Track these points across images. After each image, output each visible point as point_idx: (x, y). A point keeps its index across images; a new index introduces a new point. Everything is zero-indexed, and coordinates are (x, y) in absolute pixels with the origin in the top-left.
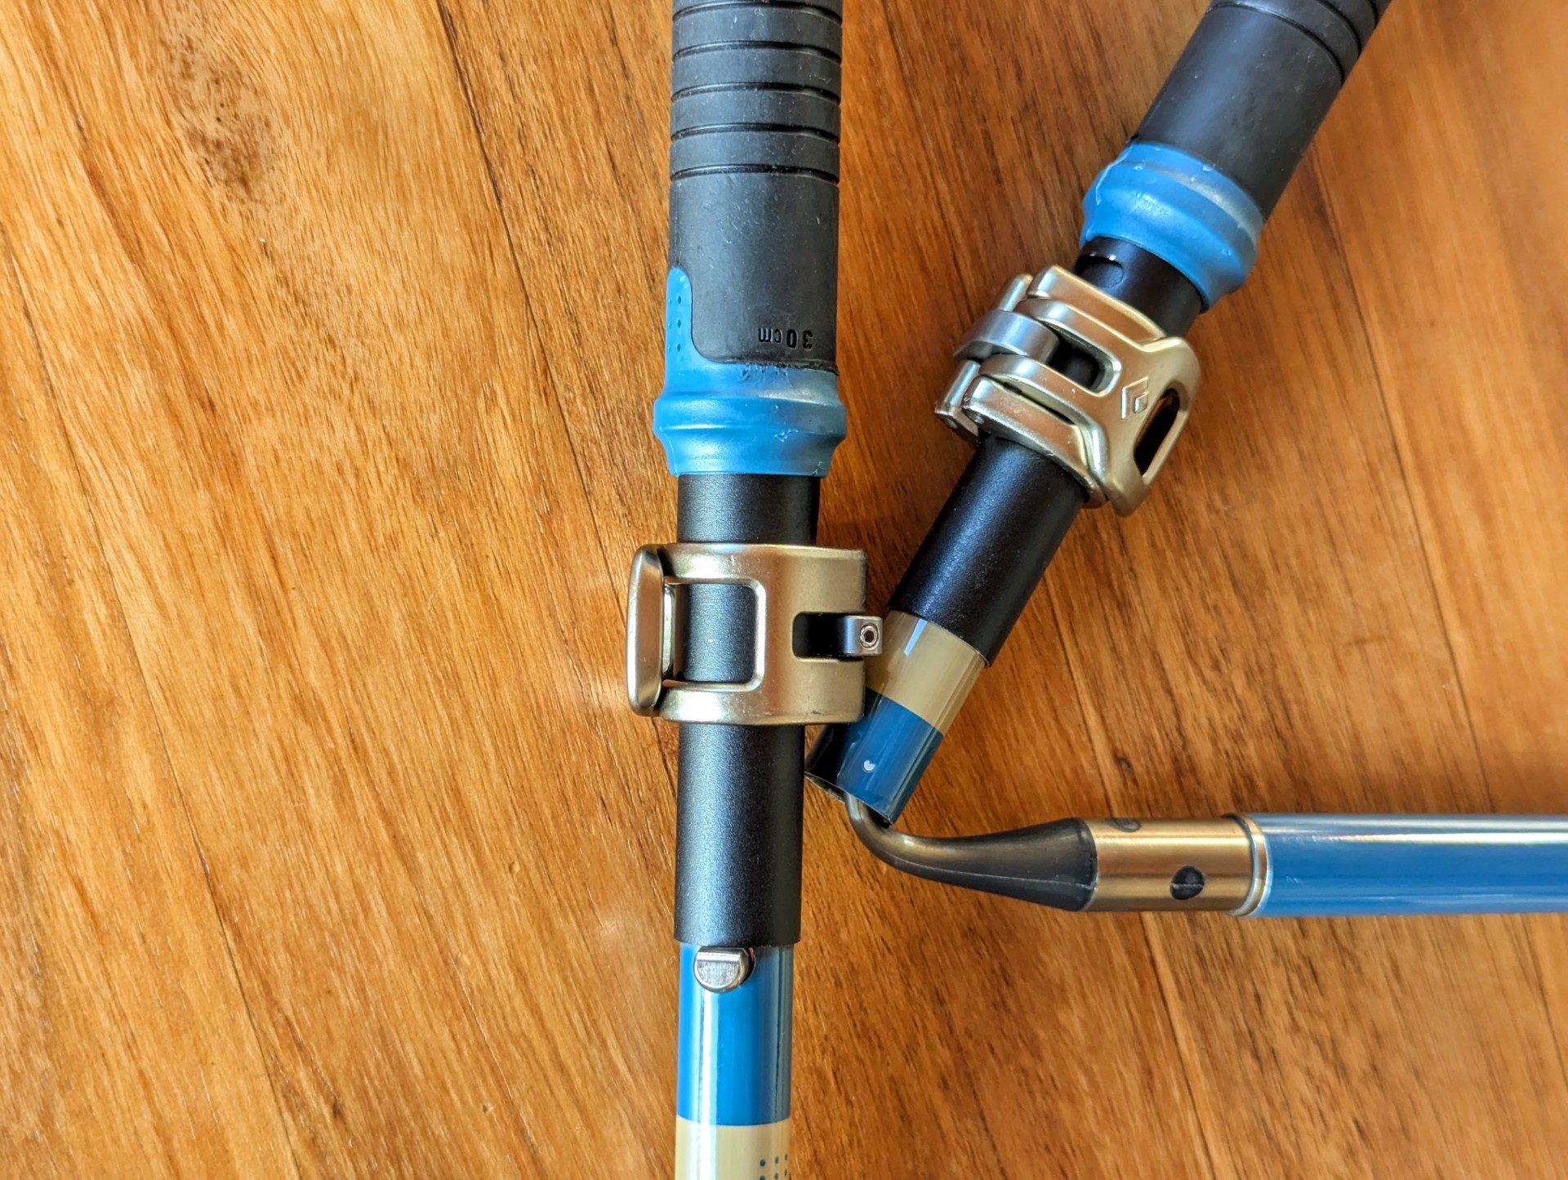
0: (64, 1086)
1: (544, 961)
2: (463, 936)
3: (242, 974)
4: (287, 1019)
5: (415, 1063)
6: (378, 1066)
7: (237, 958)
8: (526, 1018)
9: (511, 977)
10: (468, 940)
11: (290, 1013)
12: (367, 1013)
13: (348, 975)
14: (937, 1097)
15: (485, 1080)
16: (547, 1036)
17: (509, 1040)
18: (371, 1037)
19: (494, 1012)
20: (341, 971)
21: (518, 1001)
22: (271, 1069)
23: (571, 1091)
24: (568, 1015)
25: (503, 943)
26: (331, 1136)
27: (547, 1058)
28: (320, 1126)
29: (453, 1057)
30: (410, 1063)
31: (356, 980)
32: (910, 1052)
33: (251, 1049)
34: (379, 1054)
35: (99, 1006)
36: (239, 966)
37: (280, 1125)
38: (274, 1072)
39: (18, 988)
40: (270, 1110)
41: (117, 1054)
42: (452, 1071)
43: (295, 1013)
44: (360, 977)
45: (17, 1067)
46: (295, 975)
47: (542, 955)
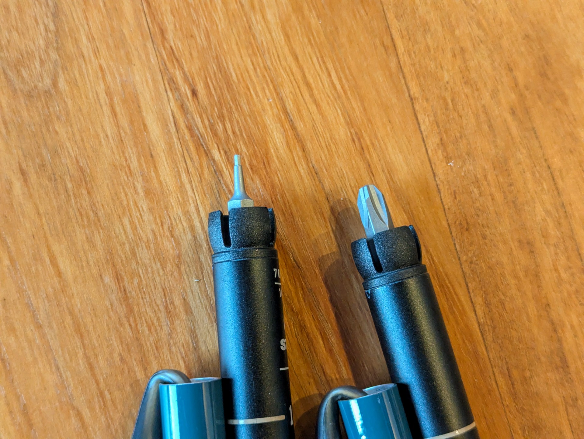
0: (64, 68)
1: (299, 31)
2: (259, 17)
3: (150, 25)
4: (171, 47)
5: (233, 74)
6: (215, 73)
7: (148, 17)
8: (290, 59)
9: (282, 37)
10: (261, 18)
11: (173, 44)
12: (211, 48)
13: (201, 30)
14: (509, 118)
15: (268, 86)
16: (301, 68)
17: (281, 68)
18: (212, 60)
19: (273, 54)
20: (198, 26)
21: (286, 50)
22: (163, 70)
23: (312, 95)
24: (311, 58)
25: (278, 21)
26: (191, 105)
27: (300, 78)
28: (185, 100)
29: (252, 73)
30: (231, 74)
31: (205, 31)
32: (494, 94)
33: (153, 60)
34: (215, 68)
35: (82, 33)
36: (149, 20)
37: (166, 96)
38: (164, 71)
39: (46, 22)
40: (162, 89)
41: (89, 56)
42: (251, 80)
43: (175, 44)
44: (207, 31)
45: (43, 58)
46: (175, 26)
47: (298, 28)
